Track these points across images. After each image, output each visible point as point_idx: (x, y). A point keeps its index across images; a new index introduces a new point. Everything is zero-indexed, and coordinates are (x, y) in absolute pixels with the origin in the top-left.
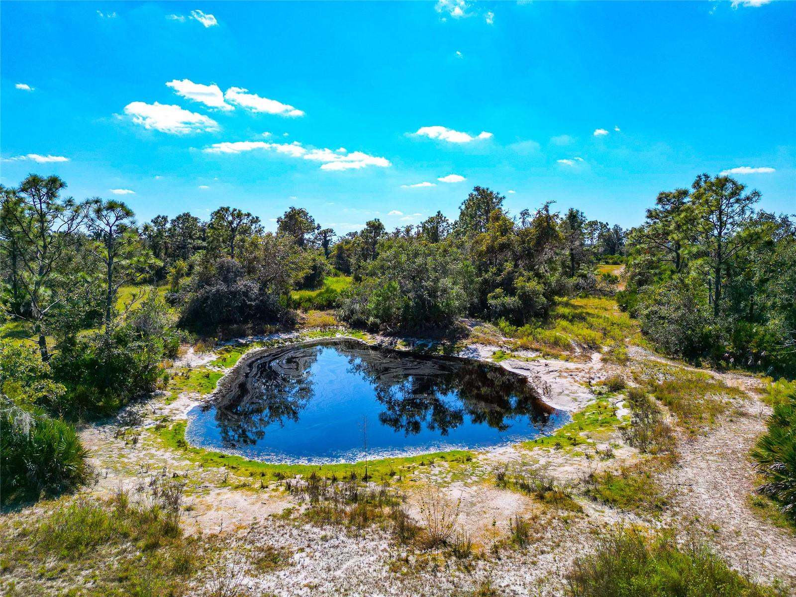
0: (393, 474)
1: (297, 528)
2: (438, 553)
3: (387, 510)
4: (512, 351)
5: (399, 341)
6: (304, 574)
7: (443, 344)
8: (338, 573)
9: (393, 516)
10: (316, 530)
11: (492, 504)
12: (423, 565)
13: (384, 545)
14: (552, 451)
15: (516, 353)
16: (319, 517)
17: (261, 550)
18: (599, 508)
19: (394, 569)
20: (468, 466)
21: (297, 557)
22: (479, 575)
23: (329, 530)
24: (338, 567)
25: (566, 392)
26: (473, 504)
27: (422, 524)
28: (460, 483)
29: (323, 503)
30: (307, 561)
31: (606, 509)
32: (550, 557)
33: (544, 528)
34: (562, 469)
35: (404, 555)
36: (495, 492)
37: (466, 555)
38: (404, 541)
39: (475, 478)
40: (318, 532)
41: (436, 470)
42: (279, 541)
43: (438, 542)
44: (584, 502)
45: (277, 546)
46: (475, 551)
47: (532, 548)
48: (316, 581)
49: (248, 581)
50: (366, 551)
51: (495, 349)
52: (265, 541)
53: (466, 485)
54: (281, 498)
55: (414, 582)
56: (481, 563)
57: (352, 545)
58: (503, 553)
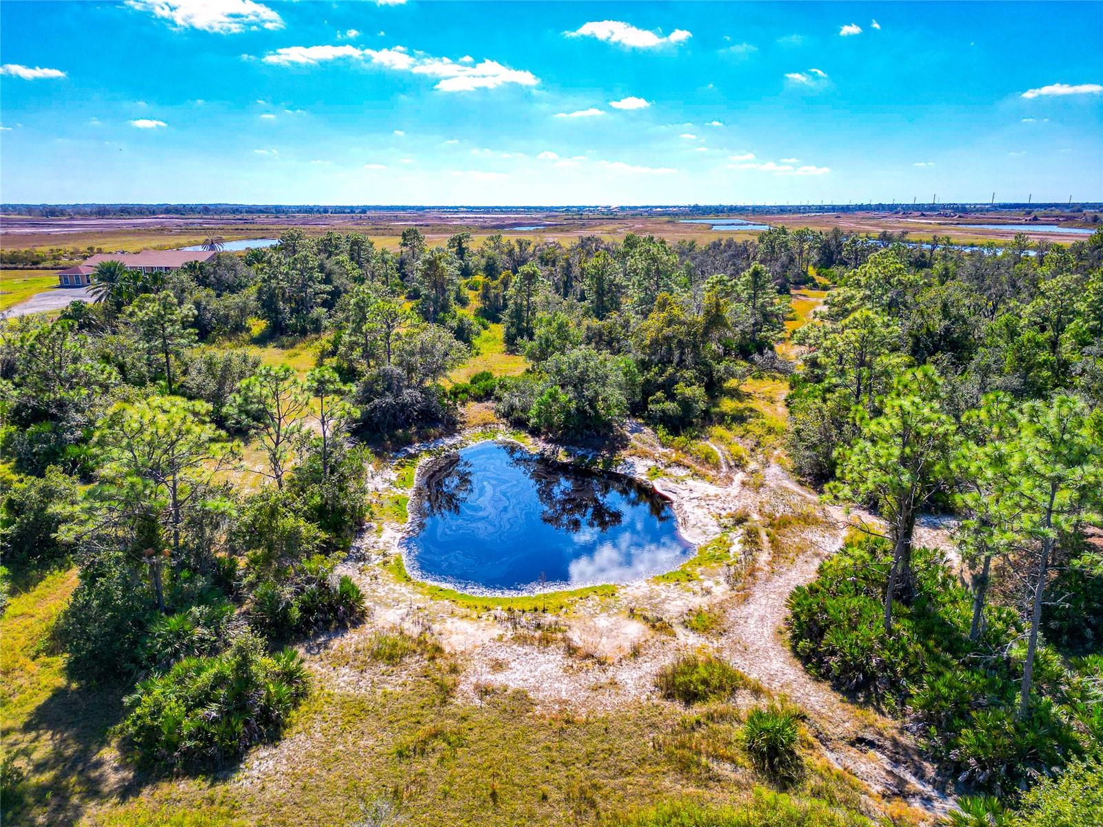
0: (561, 608)
1: (509, 647)
2: (589, 662)
3: (560, 635)
4: (666, 467)
5: (561, 450)
6: (518, 673)
7: (603, 456)
8: (536, 673)
9: (564, 640)
10: (520, 649)
11: (624, 631)
12: (580, 669)
13: (559, 657)
14: (672, 587)
15: (669, 470)
16: (521, 640)
17: (492, 660)
18: (687, 633)
19: (565, 671)
20: (611, 600)
21: (513, 664)
22: (610, 674)
23: (527, 649)
24: (536, 670)
25: (699, 525)
26: (611, 630)
27: (580, 644)
28: (606, 614)
29: (521, 631)
30: (519, 667)
31: (691, 635)
32: (649, 664)
33: (650, 647)
34: (674, 603)
35: (570, 664)
36: (626, 622)
37: (604, 663)
38: (571, 655)
39: (615, 610)
40: (521, 650)
41: (590, 604)
42: (501, 656)
43: (589, 656)
44: (679, 630)
45: (500, 658)
46: (608, 661)
47: (640, 660)
48: (525, 678)
49: (490, 677)
50: (549, 661)
51: (651, 463)
52: (494, 655)
53: (609, 616)
54: (494, 626)
55: (576, 678)
56: (611, 668)
57: (541, 658)
58: (624, 662)
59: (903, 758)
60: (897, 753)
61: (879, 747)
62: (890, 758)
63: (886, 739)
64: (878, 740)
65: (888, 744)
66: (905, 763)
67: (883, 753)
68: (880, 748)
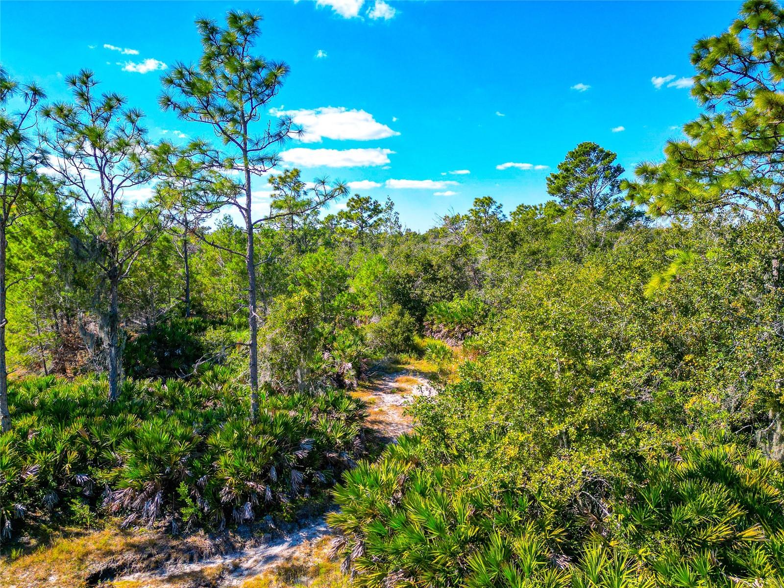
59: (161, 556)
60: (150, 555)
61: (121, 568)
62: (147, 569)
63: (121, 552)
64: (114, 561)
65: (129, 556)
66: (168, 559)
67: (132, 572)
68: (123, 569)
